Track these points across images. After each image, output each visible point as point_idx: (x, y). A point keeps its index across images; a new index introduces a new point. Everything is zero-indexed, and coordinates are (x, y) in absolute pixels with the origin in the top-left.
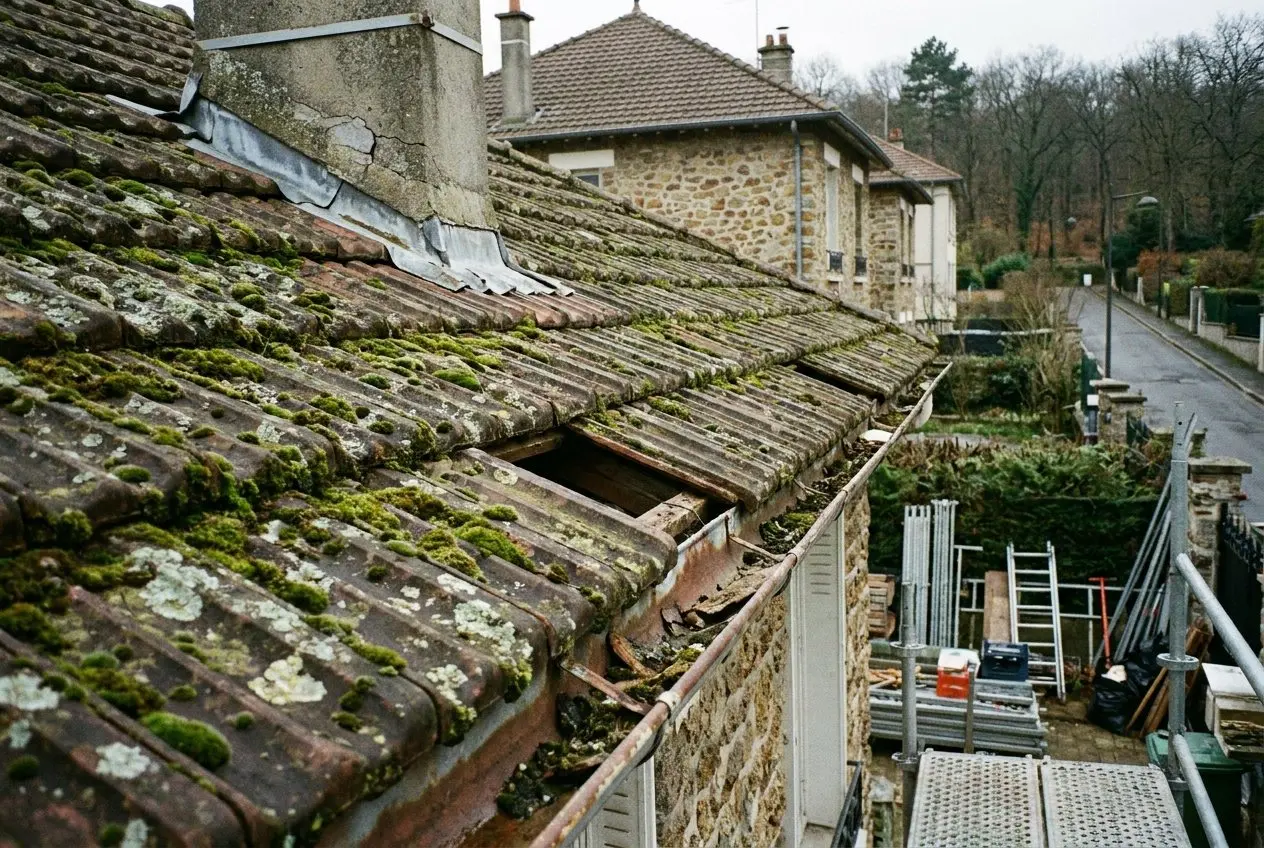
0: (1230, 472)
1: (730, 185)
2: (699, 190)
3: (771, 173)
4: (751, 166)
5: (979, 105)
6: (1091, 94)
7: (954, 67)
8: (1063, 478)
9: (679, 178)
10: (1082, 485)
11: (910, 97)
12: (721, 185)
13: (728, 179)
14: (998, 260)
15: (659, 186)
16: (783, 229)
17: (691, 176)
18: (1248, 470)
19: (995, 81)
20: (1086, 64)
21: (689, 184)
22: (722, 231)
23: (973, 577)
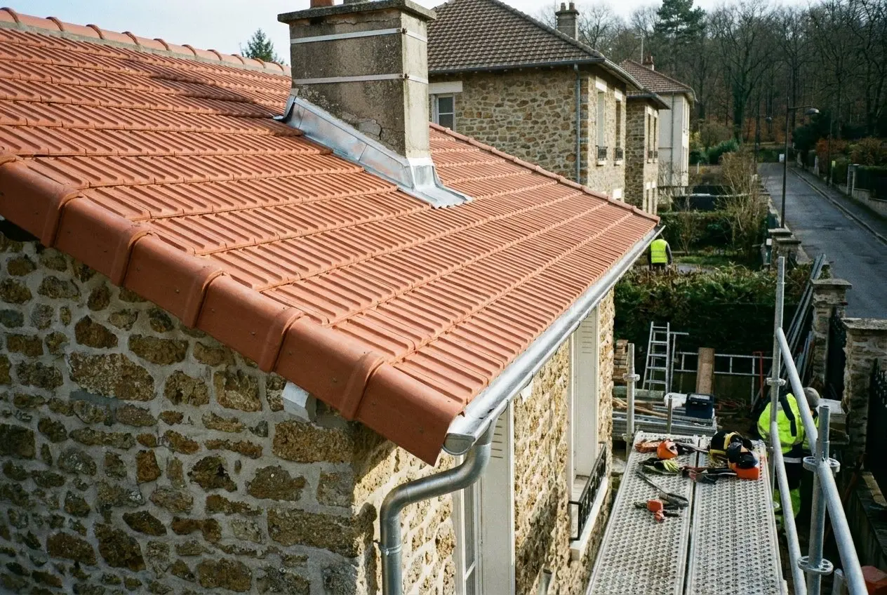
0: (839, 288)
1: (536, 104)
2: (517, 108)
3: (561, 97)
4: (548, 91)
5: (709, 35)
6: (788, 28)
7: (692, 9)
8: (739, 291)
9: (503, 99)
10: (751, 296)
11: (661, 31)
12: (530, 103)
13: (534, 100)
14: (720, 144)
15: (491, 105)
16: (567, 133)
17: (511, 98)
18: (849, 287)
19: (721, 19)
20: (784, 5)
21: (510, 103)
22: (529, 133)
23: (682, 351)
